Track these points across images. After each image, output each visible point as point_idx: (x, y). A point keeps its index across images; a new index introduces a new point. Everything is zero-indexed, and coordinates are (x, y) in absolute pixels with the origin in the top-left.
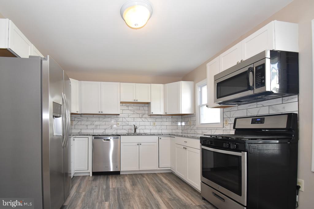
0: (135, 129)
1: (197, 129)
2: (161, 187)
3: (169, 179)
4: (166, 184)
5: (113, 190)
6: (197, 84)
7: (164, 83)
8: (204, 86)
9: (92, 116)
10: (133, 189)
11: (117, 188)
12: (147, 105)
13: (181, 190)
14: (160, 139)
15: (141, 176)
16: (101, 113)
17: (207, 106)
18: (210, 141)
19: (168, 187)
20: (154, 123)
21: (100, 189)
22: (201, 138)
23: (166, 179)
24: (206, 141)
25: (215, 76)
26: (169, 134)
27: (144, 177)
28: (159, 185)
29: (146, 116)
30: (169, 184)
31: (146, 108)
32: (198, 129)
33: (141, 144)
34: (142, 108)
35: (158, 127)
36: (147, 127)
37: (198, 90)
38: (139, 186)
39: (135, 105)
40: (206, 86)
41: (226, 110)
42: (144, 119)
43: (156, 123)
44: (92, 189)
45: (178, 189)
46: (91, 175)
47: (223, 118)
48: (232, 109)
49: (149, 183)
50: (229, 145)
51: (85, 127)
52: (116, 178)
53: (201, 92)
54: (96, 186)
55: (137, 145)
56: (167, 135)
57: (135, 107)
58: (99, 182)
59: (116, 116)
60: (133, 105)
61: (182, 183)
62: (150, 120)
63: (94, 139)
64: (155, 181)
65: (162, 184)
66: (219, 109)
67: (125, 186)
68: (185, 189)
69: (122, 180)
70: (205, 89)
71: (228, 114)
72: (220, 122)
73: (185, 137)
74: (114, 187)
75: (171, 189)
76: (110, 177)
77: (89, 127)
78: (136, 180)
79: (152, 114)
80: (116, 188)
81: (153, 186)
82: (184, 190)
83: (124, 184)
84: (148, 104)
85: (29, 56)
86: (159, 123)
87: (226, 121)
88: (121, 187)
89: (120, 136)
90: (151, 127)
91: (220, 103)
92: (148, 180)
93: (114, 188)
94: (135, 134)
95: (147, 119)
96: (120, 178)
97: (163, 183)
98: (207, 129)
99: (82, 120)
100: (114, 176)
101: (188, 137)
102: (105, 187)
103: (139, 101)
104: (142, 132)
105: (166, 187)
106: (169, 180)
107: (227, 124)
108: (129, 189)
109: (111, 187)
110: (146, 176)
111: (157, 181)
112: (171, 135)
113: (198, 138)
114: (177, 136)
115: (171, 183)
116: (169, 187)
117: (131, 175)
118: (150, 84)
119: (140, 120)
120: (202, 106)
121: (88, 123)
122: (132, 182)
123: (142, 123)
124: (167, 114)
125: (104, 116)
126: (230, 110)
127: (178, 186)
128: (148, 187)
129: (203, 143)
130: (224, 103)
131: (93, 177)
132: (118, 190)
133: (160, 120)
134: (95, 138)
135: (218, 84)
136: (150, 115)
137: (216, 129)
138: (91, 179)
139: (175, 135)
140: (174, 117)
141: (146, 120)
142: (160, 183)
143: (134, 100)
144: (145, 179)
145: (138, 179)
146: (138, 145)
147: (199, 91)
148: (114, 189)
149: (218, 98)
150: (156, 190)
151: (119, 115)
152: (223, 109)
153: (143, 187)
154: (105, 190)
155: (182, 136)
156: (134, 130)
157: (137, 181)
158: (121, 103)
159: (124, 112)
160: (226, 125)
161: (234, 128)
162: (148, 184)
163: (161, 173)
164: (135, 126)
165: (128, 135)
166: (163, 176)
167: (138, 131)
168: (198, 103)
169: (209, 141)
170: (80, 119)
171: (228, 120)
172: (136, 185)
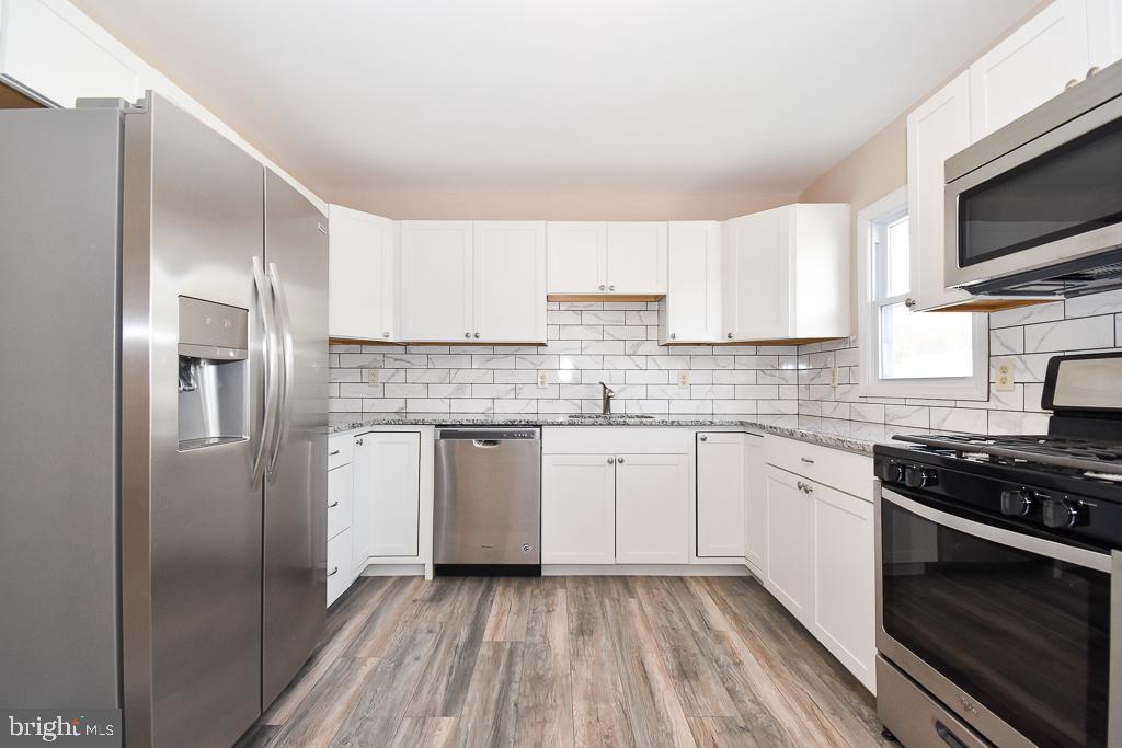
0: (607, 400)
1: (864, 400)
2: (696, 650)
3: (737, 611)
4: (720, 638)
5: (491, 653)
6: (864, 215)
7: (722, 215)
8: (895, 217)
9: (446, 349)
10: (576, 655)
11: (512, 644)
12: (654, 306)
13: (786, 673)
14: (704, 440)
15: (621, 591)
16: (472, 339)
17: (908, 305)
18: (927, 472)
19: (727, 654)
20: (684, 377)
21: (443, 647)
22: (881, 454)
23: (724, 608)
24: (904, 467)
25: (949, 164)
26: (742, 423)
27: (630, 592)
28: (690, 642)
29: (652, 347)
30: (735, 639)
31: (652, 319)
32: (869, 400)
33: (621, 462)
34: (633, 319)
35: (699, 392)
36: (654, 391)
37: (869, 236)
38: (603, 638)
39: (608, 305)
40: (907, 217)
41: (999, 318)
42: (641, 361)
43: (692, 377)
44: (411, 642)
45: (772, 666)
46: (429, 575)
47: (988, 356)
48: (1031, 313)
49: (648, 628)
50: (1037, 506)
51: (420, 390)
52: (520, 591)
53: (882, 246)
54: (430, 631)
55: (607, 464)
56: (730, 424)
57: (610, 316)
58: (449, 609)
59: (533, 350)
60: (598, 305)
61: (793, 632)
62: (664, 362)
63: (442, 437)
64: (675, 618)
65: (702, 634)
66: (967, 316)
67: (544, 636)
68: (805, 667)
69: (541, 604)
70: (899, 234)
71: (1013, 339)
72: (969, 372)
73: (803, 438)
74: (499, 638)
75: (738, 664)
76: (499, 586)
77: (435, 391)
78: (597, 608)
79: (672, 341)
80: (508, 646)
81: (663, 645)
82: (799, 672)
83: (545, 626)
84: (660, 299)
85: (78, 100)
86: (704, 377)
87: (1004, 370)
88: (529, 638)
89: (540, 426)
90: (671, 391)
91: (973, 290)
92: (648, 609)
93: (498, 643)
94: (606, 416)
95: (655, 361)
96: (536, 591)
97: (708, 627)
98: (908, 402)
99: (408, 365)
100: (515, 582)
101: (817, 441)
102: (464, 634)
103: (617, 292)
104: (633, 409)
105: (718, 650)
106: (736, 617)
107: (1009, 384)
108: (556, 655)
109: (487, 638)
110: (640, 591)
111: (683, 617)
112: (746, 427)
113: (862, 451)
114: (773, 430)
115: (744, 631)
116: (732, 654)
117: (584, 579)
118: (665, 223)
119: (626, 362)
120: (885, 304)
121: (432, 376)
122: (581, 615)
123: (633, 377)
124: (735, 339)
125: (488, 350)
126: (1025, 318)
127: (772, 648)
128: (639, 649)
129: (886, 479)
130: (992, 286)
131: (437, 583)
132: (511, 653)
133: (709, 363)
134: (444, 435)
135: (964, 197)
136: (668, 345)
137: (952, 404)
138: (426, 591)
139: (762, 427)
140: (763, 350)
141: (651, 365)
142: (696, 629)
143: (602, 288)
144: (633, 603)
145: (607, 602)
146: (611, 463)
147: (874, 241)
148: (497, 646)
149: (963, 264)
150: (671, 664)
151: (543, 345)
152: (987, 314)
153: (618, 647)
154: (459, 650)
155: (791, 435)
156: (601, 403)
157: (599, 614)
158: (549, 298)
159: (566, 333)
160: (1003, 387)
161: (1047, 401)
162: (642, 631)
163: (705, 578)
164: (605, 388)
165: (576, 421)
166: (712, 593)
167: (616, 407)
168: (869, 292)
169: (922, 470)
170: (402, 363)
171: (1014, 366)
172: (591, 633)
